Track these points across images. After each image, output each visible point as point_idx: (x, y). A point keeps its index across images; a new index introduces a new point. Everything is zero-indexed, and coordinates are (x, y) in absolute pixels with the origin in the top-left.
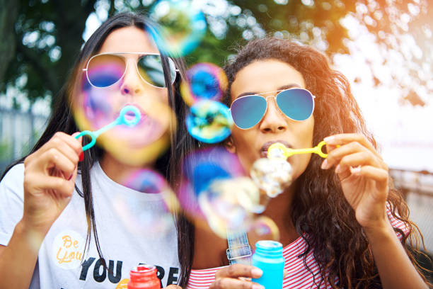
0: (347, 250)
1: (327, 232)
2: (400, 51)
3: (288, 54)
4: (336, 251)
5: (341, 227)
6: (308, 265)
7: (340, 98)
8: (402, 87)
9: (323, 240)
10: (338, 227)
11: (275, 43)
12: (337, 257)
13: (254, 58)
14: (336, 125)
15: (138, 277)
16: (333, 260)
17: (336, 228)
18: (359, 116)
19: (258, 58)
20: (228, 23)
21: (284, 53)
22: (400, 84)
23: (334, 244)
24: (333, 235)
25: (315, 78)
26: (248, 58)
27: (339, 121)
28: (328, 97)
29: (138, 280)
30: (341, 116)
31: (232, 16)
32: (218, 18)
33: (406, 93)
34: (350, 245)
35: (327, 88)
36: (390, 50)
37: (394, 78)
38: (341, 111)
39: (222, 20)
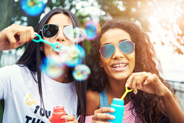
0: (149, 106)
1: (141, 99)
2: (172, 31)
3: (123, 26)
4: (145, 106)
5: (147, 97)
6: (133, 113)
7: (146, 43)
8: (174, 46)
9: (140, 102)
10: (146, 97)
11: (118, 21)
12: (146, 109)
13: (109, 28)
14: (144, 55)
15: (57, 110)
16: (144, 110)
17: (145, 97)
18: (153, 51)
19: (111, 28)
20: (100, 18)
21: (122, 26)
22: (173, 45)
23: (144, 104)
24: (144, 100)
25: (135, 35)
26: (107, 28)
27: (146, 53)
28: (140, 43)
29: (57, 111)
30: (146, 51)
31: (102, 15)
32: (96, 16)
33: (175, 48)
34: (151, 104)
35: (140, 39)
36: (168, 31)
37: (170, 42)
38: (146, 49)
39: (97, 17)
